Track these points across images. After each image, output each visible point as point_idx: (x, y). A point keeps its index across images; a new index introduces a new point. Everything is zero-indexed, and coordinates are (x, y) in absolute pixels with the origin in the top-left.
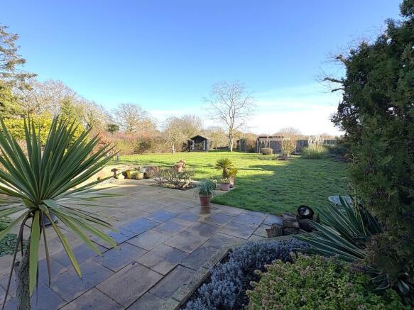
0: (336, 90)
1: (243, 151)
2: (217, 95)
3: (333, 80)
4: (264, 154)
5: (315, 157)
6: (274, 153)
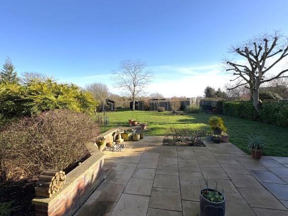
1: (141, 109)
4: (159, 111)
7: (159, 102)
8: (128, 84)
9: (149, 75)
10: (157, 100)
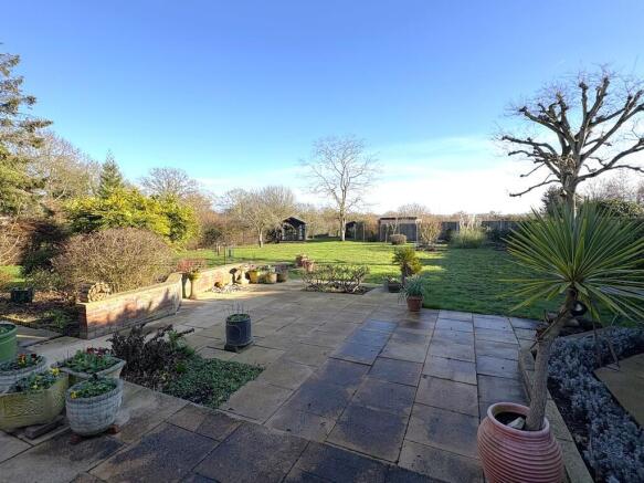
0: (514, 153)
1: (359, 239)
2: (323, 157)
3: (513, 140)
4: (394, 243)
5: (470, 245)
6: (409, 241)
7: (397, 222)
8: (332, 187)
9: (371, 166)
10: (394, 219)
